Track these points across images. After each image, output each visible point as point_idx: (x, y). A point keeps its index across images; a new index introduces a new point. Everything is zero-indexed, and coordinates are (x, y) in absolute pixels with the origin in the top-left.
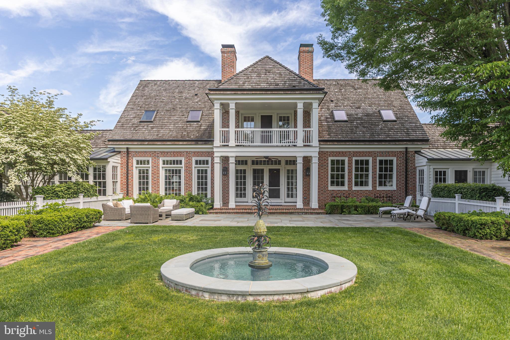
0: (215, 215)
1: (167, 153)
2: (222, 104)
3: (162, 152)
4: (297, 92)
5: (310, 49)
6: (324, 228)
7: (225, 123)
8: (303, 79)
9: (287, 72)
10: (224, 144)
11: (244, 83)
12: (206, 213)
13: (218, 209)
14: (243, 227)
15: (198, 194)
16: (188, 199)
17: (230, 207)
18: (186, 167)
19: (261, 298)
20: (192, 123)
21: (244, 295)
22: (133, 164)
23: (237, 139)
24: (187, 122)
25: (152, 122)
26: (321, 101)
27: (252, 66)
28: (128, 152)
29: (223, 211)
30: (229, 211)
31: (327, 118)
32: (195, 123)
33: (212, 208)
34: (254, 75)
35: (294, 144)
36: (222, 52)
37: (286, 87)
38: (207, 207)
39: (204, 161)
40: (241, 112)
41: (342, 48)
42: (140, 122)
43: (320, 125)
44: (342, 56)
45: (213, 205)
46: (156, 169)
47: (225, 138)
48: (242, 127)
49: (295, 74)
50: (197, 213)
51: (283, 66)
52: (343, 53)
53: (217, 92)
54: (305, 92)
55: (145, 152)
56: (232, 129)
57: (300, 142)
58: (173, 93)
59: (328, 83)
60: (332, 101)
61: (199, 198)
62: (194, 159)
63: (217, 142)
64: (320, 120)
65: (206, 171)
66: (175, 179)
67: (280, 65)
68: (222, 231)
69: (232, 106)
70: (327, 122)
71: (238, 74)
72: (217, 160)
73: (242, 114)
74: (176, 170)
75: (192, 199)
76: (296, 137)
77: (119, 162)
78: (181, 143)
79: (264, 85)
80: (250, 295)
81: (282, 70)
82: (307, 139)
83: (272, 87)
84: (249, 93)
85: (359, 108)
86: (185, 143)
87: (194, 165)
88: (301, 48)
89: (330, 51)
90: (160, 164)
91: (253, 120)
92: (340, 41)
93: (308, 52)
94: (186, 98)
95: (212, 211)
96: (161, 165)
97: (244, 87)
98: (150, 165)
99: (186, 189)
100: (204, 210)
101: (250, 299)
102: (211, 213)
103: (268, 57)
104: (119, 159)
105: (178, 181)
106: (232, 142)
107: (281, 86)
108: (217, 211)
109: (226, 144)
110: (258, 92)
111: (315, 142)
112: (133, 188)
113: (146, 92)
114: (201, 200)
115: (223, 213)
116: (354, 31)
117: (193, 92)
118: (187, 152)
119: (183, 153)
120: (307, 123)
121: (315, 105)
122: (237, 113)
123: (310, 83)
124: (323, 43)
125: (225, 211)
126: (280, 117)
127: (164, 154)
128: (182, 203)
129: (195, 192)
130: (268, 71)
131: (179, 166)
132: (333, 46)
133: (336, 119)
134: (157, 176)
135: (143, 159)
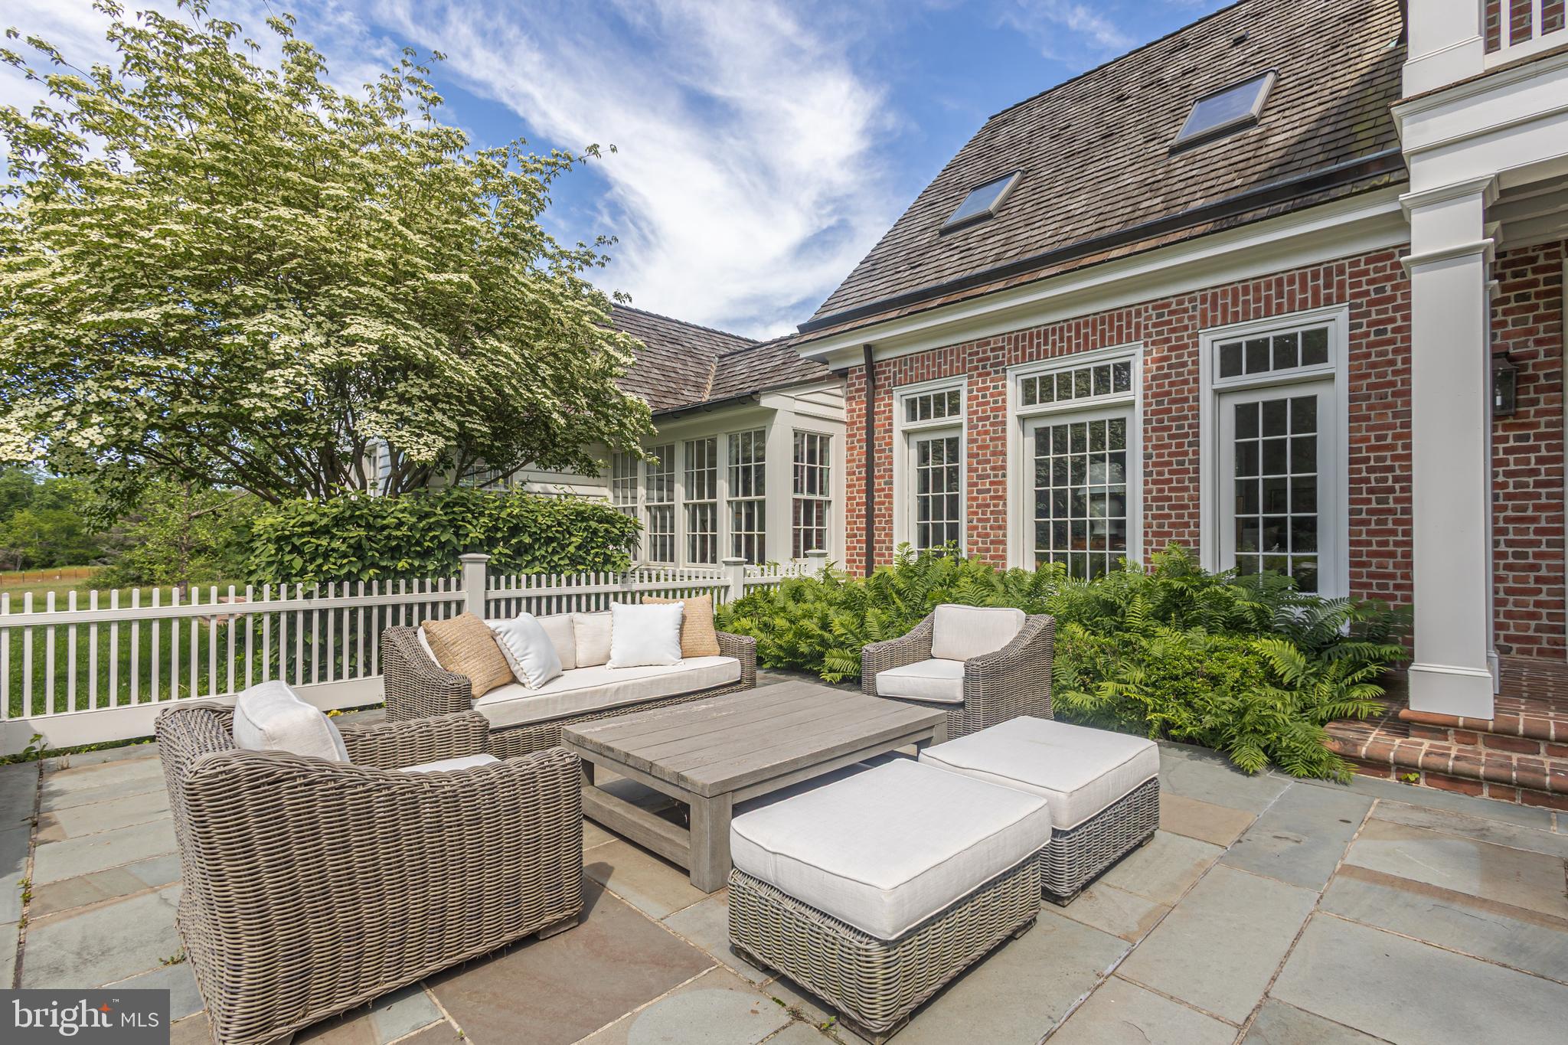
1: (1044, 333)
3: (1018, 338)
13: (1466, 733)
15: (1244, 567)
18: (1157, 396)
20: (1205, 147)
22: (890, 418)
28: (872, 370)
39: (1286, 342)
46: (986, 432)
55: (941, 352)
62: (1209, 345)
65: (1306, 410)
66: (1091, 480)
74: (1097, 427)
77: (843, 415)
87: (1209, 377)
90: (1009, 405)
95: (1392, 749)
96: (1014, 404)
98: (962, 418)
99: (1155, 536)
104: (843, 402)
105: (1108, 487)
108: (1453, 756)
112: (891, 529)
118: (1161, 305)
119: (1138, 314)
127: (1030, 345)
131: (1112, 397)
134: (993, 468)
135: (930, 388)
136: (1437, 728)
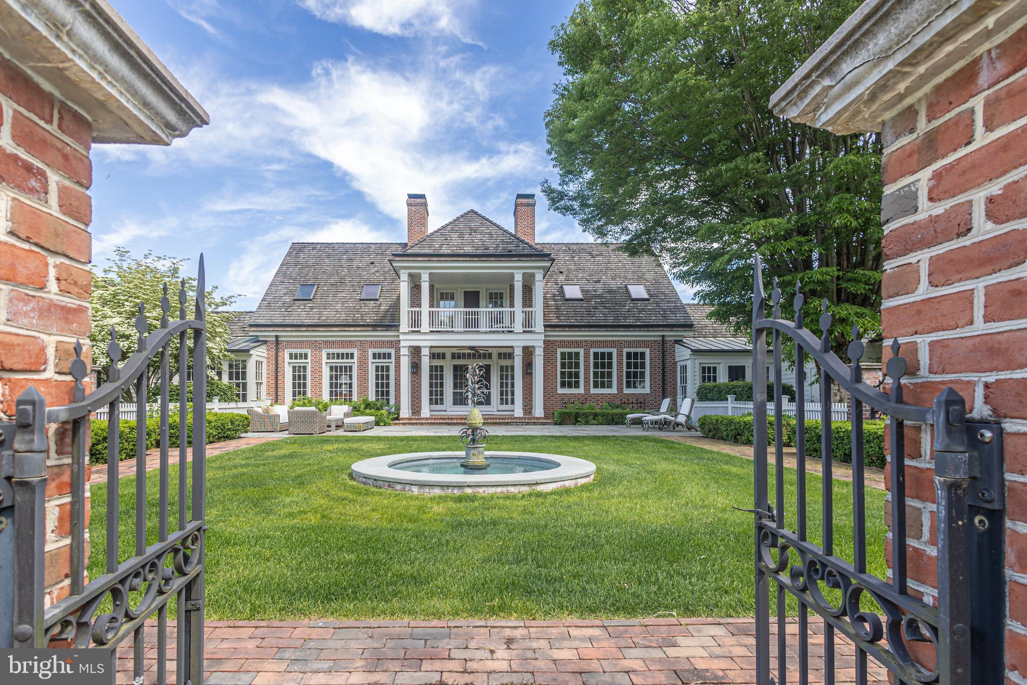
0: (401, 426)
1: (333, 342)
2: (410, 275)
3: (326, 342)
4: (513, 259)
5: (530, 201)
6: (552, 436)
7: (415, 300)
8: (522, 241)
9: (500, 232)
10: (413, 329)
11: (441, 246)
12: (390, 425)
13: (406, 419)
14: (444, 437)
15: (377, 400)
16: (363, 406)
17: (422, 416)
18: (360, 362)
19: (481, 490)
20: (368, 302)
21: (460, 486)
23: (432, 323)
24: (361, 300)
25: (311, 300)
26: (546, 270)
27: (451, 223)
28: (277, 342)
29: (413, 421)
30: (421, 421)
31: (554, 295)
32: (372, 302)
33: (397, 419)
34: (455, 236)
35: (510, 329)
36: (409, 205)
37: (499, 252)
38: (391, 417)
39: (384, 354)
40: (436, 286)
41: (574, 199)
42: (295, 300)
43: (546, 306)
44: (574, 210)
45: (398, 414)
46: (316, 365)
47: (415, 321)
48: (438, 306)
49: (510, 234)
50: (377, 424)
51: (494, 224)
52: (576, 205)
53: (405, 259)
54: (525, 259)
55: (302, 341)
56: (425, 308)
57: (518, 327)
58: (340, 260)
59: (556, 247)
60: (561, 272)
61: (379, 404)
62: (371, 352)
63: (404, 326)
64: (545, 298)
65: (388, 367)
66: (344, 380)
67: (490, 222)
68: (416, 440)
69: (425, 277)
70: (555, 300)
71: (432, 234)
72: (404, 351)
73: (437, 289)
74: (346, 367)
75: (368, 405)
76: (512, 320)
77: (265, 355)
78: (352, 329)
79: (468, 249)
80: (469, 486)
81: (493, 230)
82: (528, 322)
83: (479, 252)
84: (449, 259)
85: (598, 282)
86: (358, 329)
87: (371, 360)
88: (518, 200)
89: (558, 202)
91: (452, 298)
92: (572, 188)
93: (528, 205)
94: (358, 268)
95: (398, 422)
96: (324, 359)
97: (441, 252)
98: (309, 360)
99: (359, 393)
100: (387, 421)
101: (469, 491)
102: (396, 424)
103: (472, 211)
104: (265, 351)
105: (348, 382)
106: (425, 327)
107: (491, 251)
108: (404, 421)
109: (416, 329)
110: (461, 259)
111: (539, 326)
113: (301, 260)
114: (381, 406)
115: (413, 424)
116: (589, 175)
117: (367, 260)
118: (361, 341)
119: (356, 342)
120: (528, 301)
121: (539, 276)
122: (432, 287)
123: (531, 246)
124: (549, 192)
125: (415, 421)
126: (491, 294)
127: (329, 344)
128: (356, 410)
129: (372, 397)
130: (473, 231)
131: (350, 361)
132: (562, 195)
133: (567, 296)
134: (319, 376)
135: (299, 351)
136: (403, 419)
